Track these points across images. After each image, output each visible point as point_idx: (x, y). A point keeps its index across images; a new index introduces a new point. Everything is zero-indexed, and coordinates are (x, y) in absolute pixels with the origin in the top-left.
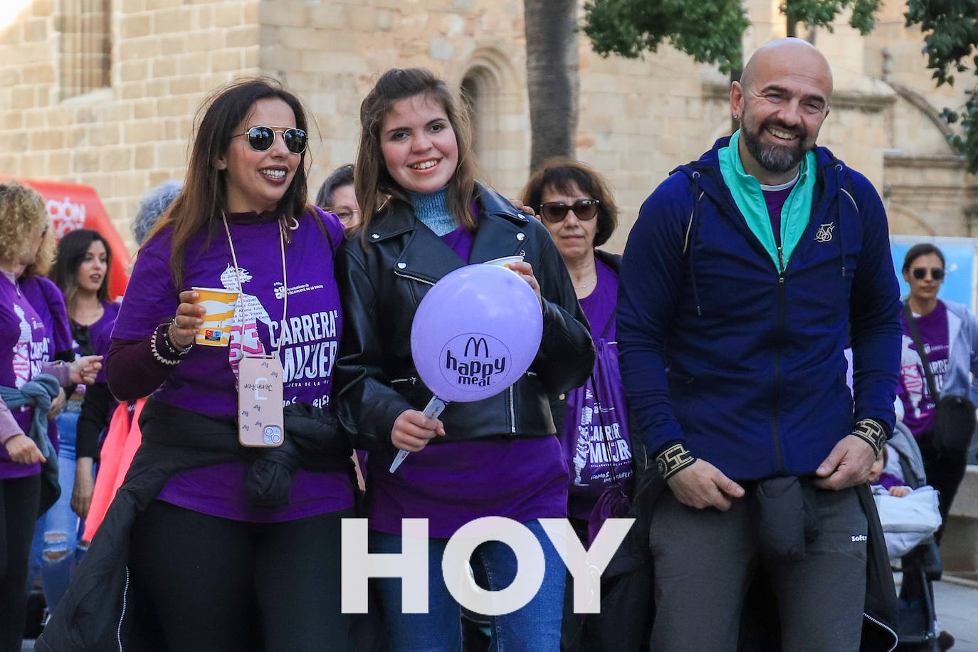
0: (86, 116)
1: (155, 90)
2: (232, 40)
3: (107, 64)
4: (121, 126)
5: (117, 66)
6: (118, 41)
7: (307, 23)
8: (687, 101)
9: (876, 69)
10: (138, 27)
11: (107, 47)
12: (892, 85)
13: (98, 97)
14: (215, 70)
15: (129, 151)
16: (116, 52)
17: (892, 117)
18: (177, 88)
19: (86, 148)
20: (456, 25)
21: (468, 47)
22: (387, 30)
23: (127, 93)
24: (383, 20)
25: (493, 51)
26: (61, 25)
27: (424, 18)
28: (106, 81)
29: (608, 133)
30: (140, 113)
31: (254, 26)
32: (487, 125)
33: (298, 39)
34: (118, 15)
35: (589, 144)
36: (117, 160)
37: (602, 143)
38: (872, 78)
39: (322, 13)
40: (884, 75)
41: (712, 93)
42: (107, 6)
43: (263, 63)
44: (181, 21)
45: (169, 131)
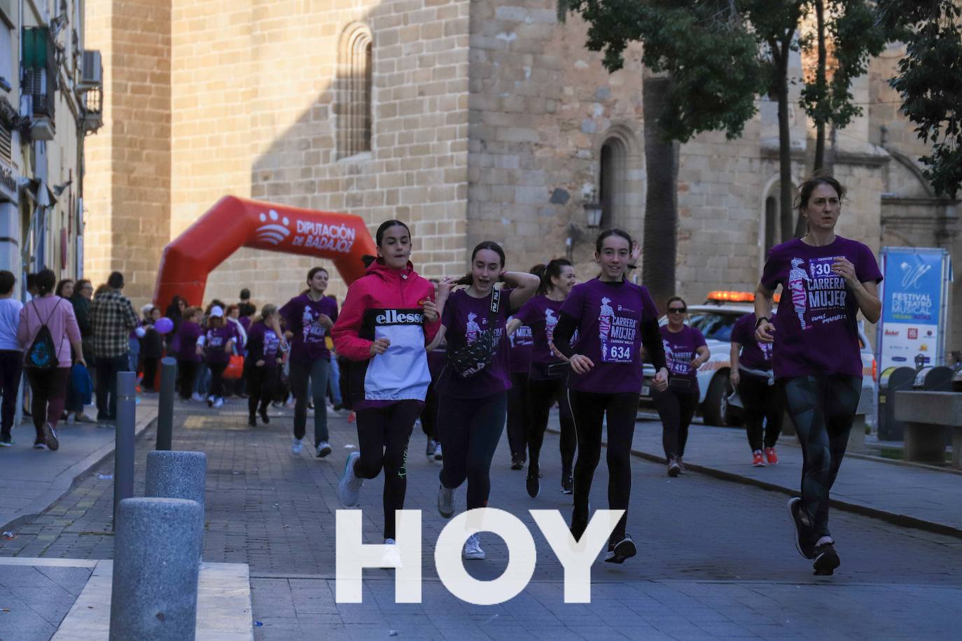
0: (354, 170)
1: (400, 152)
2: (451, 119)
3: (368, 135)
4: (377, 176)
5: (375, 136)
6: (376, 120)
7: (500, 108)
8: (751, 160)
9: (877, 139)
10: (388, 111)
11: (368, 124)
12: (888, 150)
13: (362, 157)
14: (440, 139)
15: (383, 193)
16: (374, 127)
17: (887, 171)
18: (414, 151)
19: (354, 191)
20: (598, 110)
21: (606, 124)
22: (552, 113)
23: (382, 154)
24: (551, 106)
25: (623, 128)
26: (338, 109)
27: (577, 105)
28: (367, 147)
29: (698, 182)
30: (390, 167)
31: (465, 110)
32: (618, 176)
33: (494, 119)
34: (375, 103)
35: (685, 188)
36: (374, 199)
37: (694, 189)
38: (875, 145)
39: (510, 101)
40: (882, 143)
41: (767, 155)
42: (368, 97)
43: (470, 135)
44: (417, 107)
45: (409, 180)
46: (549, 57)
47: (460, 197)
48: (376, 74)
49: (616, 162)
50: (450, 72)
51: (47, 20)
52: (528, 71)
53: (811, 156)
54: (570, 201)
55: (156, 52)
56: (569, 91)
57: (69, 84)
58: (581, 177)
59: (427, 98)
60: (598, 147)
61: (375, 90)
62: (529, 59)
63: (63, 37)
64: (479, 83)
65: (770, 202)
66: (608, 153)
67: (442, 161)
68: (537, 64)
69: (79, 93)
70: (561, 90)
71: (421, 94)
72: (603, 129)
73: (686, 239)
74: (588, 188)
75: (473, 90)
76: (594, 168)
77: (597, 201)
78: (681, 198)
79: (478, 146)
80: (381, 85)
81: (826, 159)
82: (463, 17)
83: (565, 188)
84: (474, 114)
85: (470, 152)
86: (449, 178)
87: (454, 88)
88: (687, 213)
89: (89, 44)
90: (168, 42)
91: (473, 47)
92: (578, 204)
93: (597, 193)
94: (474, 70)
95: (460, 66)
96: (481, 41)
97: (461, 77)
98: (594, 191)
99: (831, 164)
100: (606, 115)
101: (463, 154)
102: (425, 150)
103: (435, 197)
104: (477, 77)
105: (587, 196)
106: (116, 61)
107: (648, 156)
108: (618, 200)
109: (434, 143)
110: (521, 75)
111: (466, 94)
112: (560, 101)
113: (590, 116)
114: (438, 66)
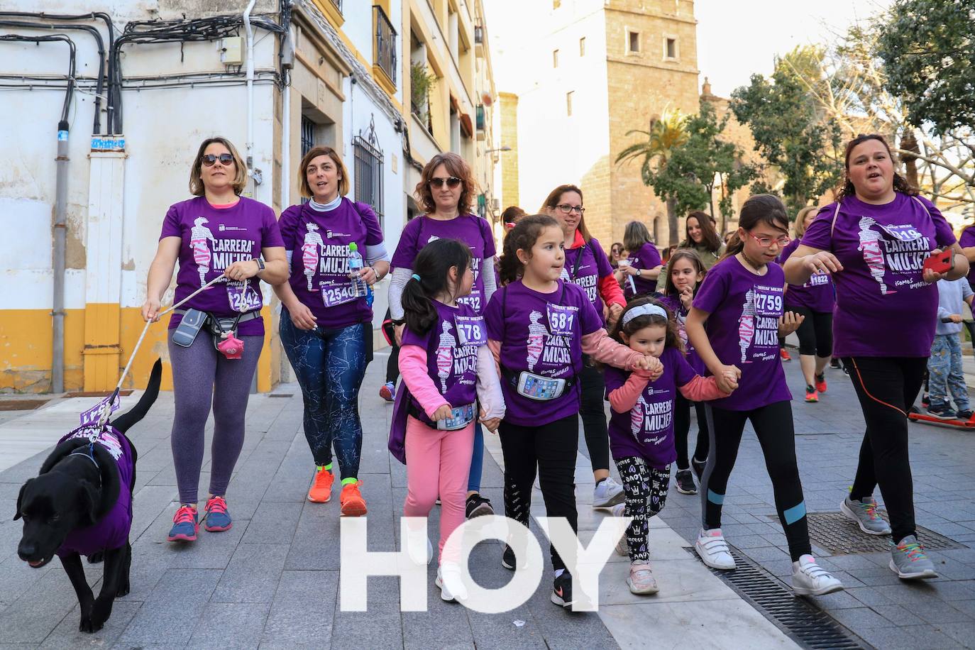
46: (636, 192)
49: (659, 224)
51: (484, 192)
52: (629, 197)
55: (515, 197)
56: (642, 202)
57: (490, 209)
59: (598, 207)
60: (653, 219)
62: (630, 193)
63: (488, 196)
64: (614, 202)
67: (604, 226)
69: (493, 211)
71: (596, 205)
72: (654, 214)
75: (612, 203)
79: (615, 221)
81: (726, 220)
82: (608, 181)
84: (613, 211)
85: (612, 222)
86: (606, 231)
89: (495, 197)
90: (518, 194)
91: (612, 190)
94: (612, 197)
95: (608, 196)
96: (614, 188)
97: (608, 200)
100: (655, 209)
102: (598, 223)
104: (614, 200)
106: (503, 200)
107: (669, 222)
108: (660, 236)
109: (601, 220)
110: (627, 198)
111: (610, 205)
112: (639, 205)
113: (649, 210)
114: (601, 197)
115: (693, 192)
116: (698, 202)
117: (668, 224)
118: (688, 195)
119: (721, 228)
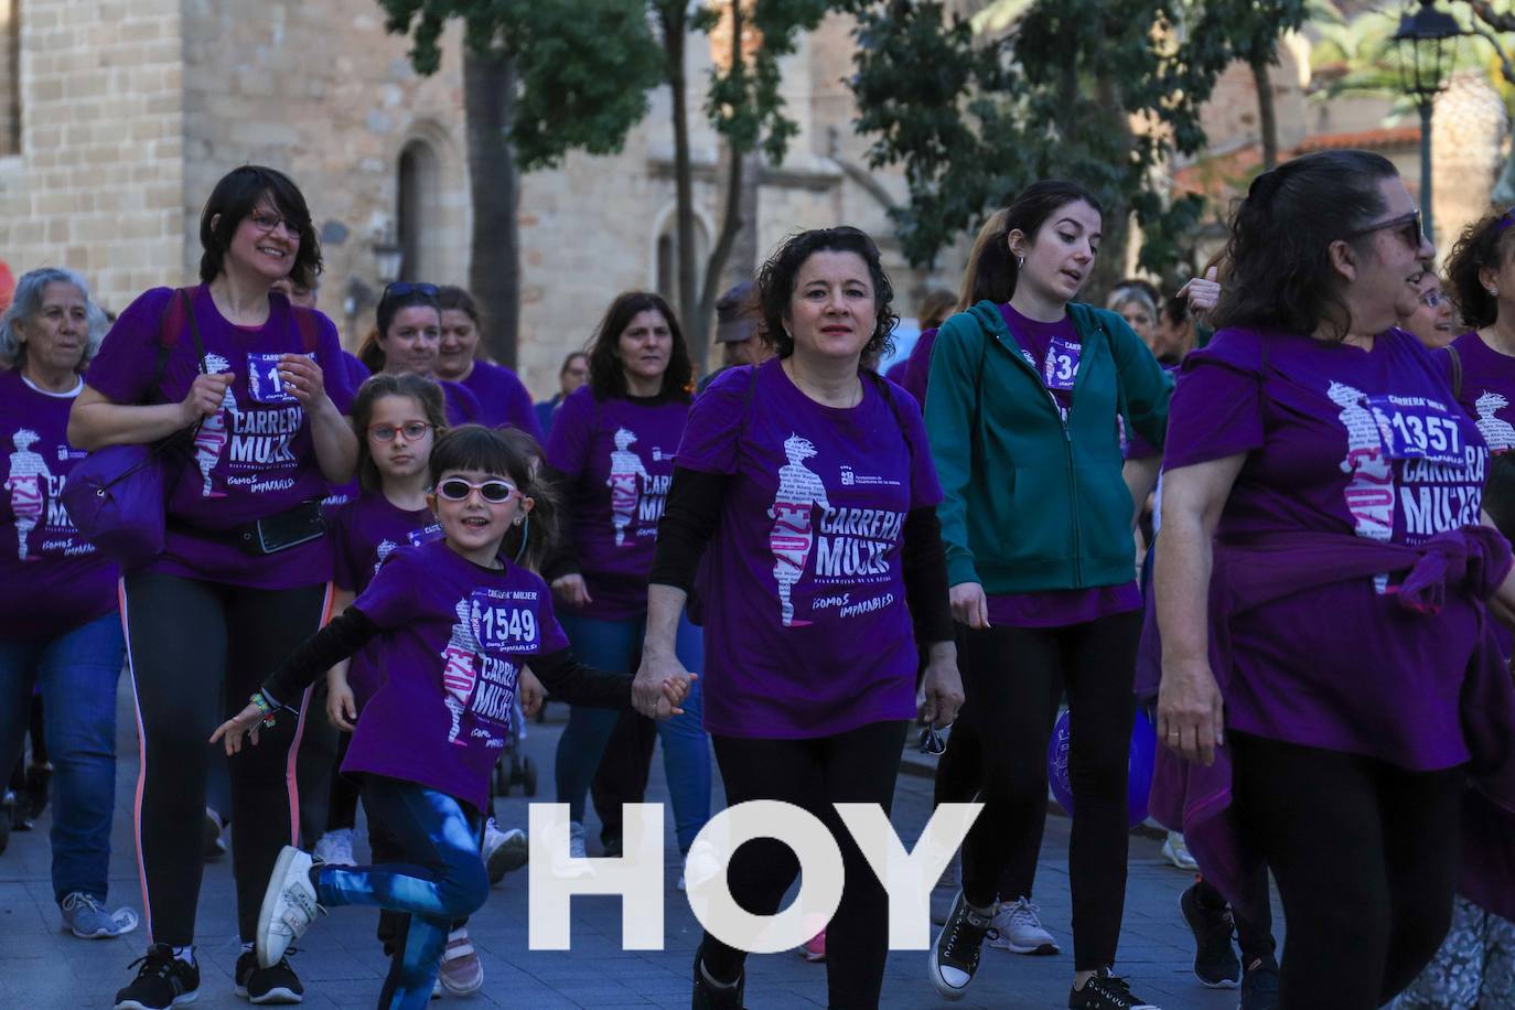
1: (70, 159)
2: (155, 107)
3: (16, 130)
4: (34, 196)
5: (27, 133)
6: (28, 105)
7: (235, 90)
8: (633, 178)
9: (824, 143)
10: (48, 91)
11: (15, 111)
12: (840, 163)
13: (7, 165)
14: (137, 138)
15: (42, 226)
16: (26, 116)
17: (839, 197)
18: (94, 157)
20: (393, 96)
21: (406, 119)
22: (319, 99)
23: (40, 161)
24: (317, 88)
25: (431, 124)
27: (358, 88)
28: (15, 147)
29: (552, 211)
30: (54, 183)
31: (176, 92)
32: (427, 201)
33: (224, 107)
34: (27, 78)
35: (532, 221)
36: (30, 233)
37: (546, 221)
38: (820, 156)
39: (251, 80)
40: (831, 152)
41: (659, 170)
42: (14, 67)
43: (187, 133)
44: (97, 85)
45: (86, 204)
47: (172, 232)
48: (27, 31)
49: (425, 180)
50: (150, 30)
52: (279, 33)
53: (724, 174)
54: (350, 241)
56: (345, 65)
58: (367, 201)
59: (114, 71)
60: (394, 153)
61: (27, 58)
62: (279, 12)
64: (198, 51)
65: (664, 243)
66: (410, 164)
67: (141, 174)
68: (292, 21)
70: (332, 62)
71: (104, 63)
72: (401, 125)
73: (534, 300)
74: (380, 221)
75: (189, 60)
76: (388, 188)
77: (393, 241)
78: (526, 237)
79: (198, 150)
80: (37, 46)
81: (746, 178)
83: (342, 219)
84: (192, 99)
85: (188, 159)
86: (154, 200)
87: (157, 57)
88: (536, 260)
92: (363, 244)
93: (394, 229)
95: (168, 21)
97: (168, 39)
98: (389, 224)
99: (754, 187)
100: (406, 104)
101: (176, 164)
102: (113, 155)
103: (129, 231)
104: (195, 39)
105: (378, 232)
107: (474, 171)
108: (427, 238)
109: (127, 143)
110: (267, 37)
111: (178, 66)
112: (330, 80)
113: (379, 105)
114: (130, 20)
115: (583, 29)
116: (611, 87)
117: (466, 181)
118: (558, 43)
119: (721, 214)
